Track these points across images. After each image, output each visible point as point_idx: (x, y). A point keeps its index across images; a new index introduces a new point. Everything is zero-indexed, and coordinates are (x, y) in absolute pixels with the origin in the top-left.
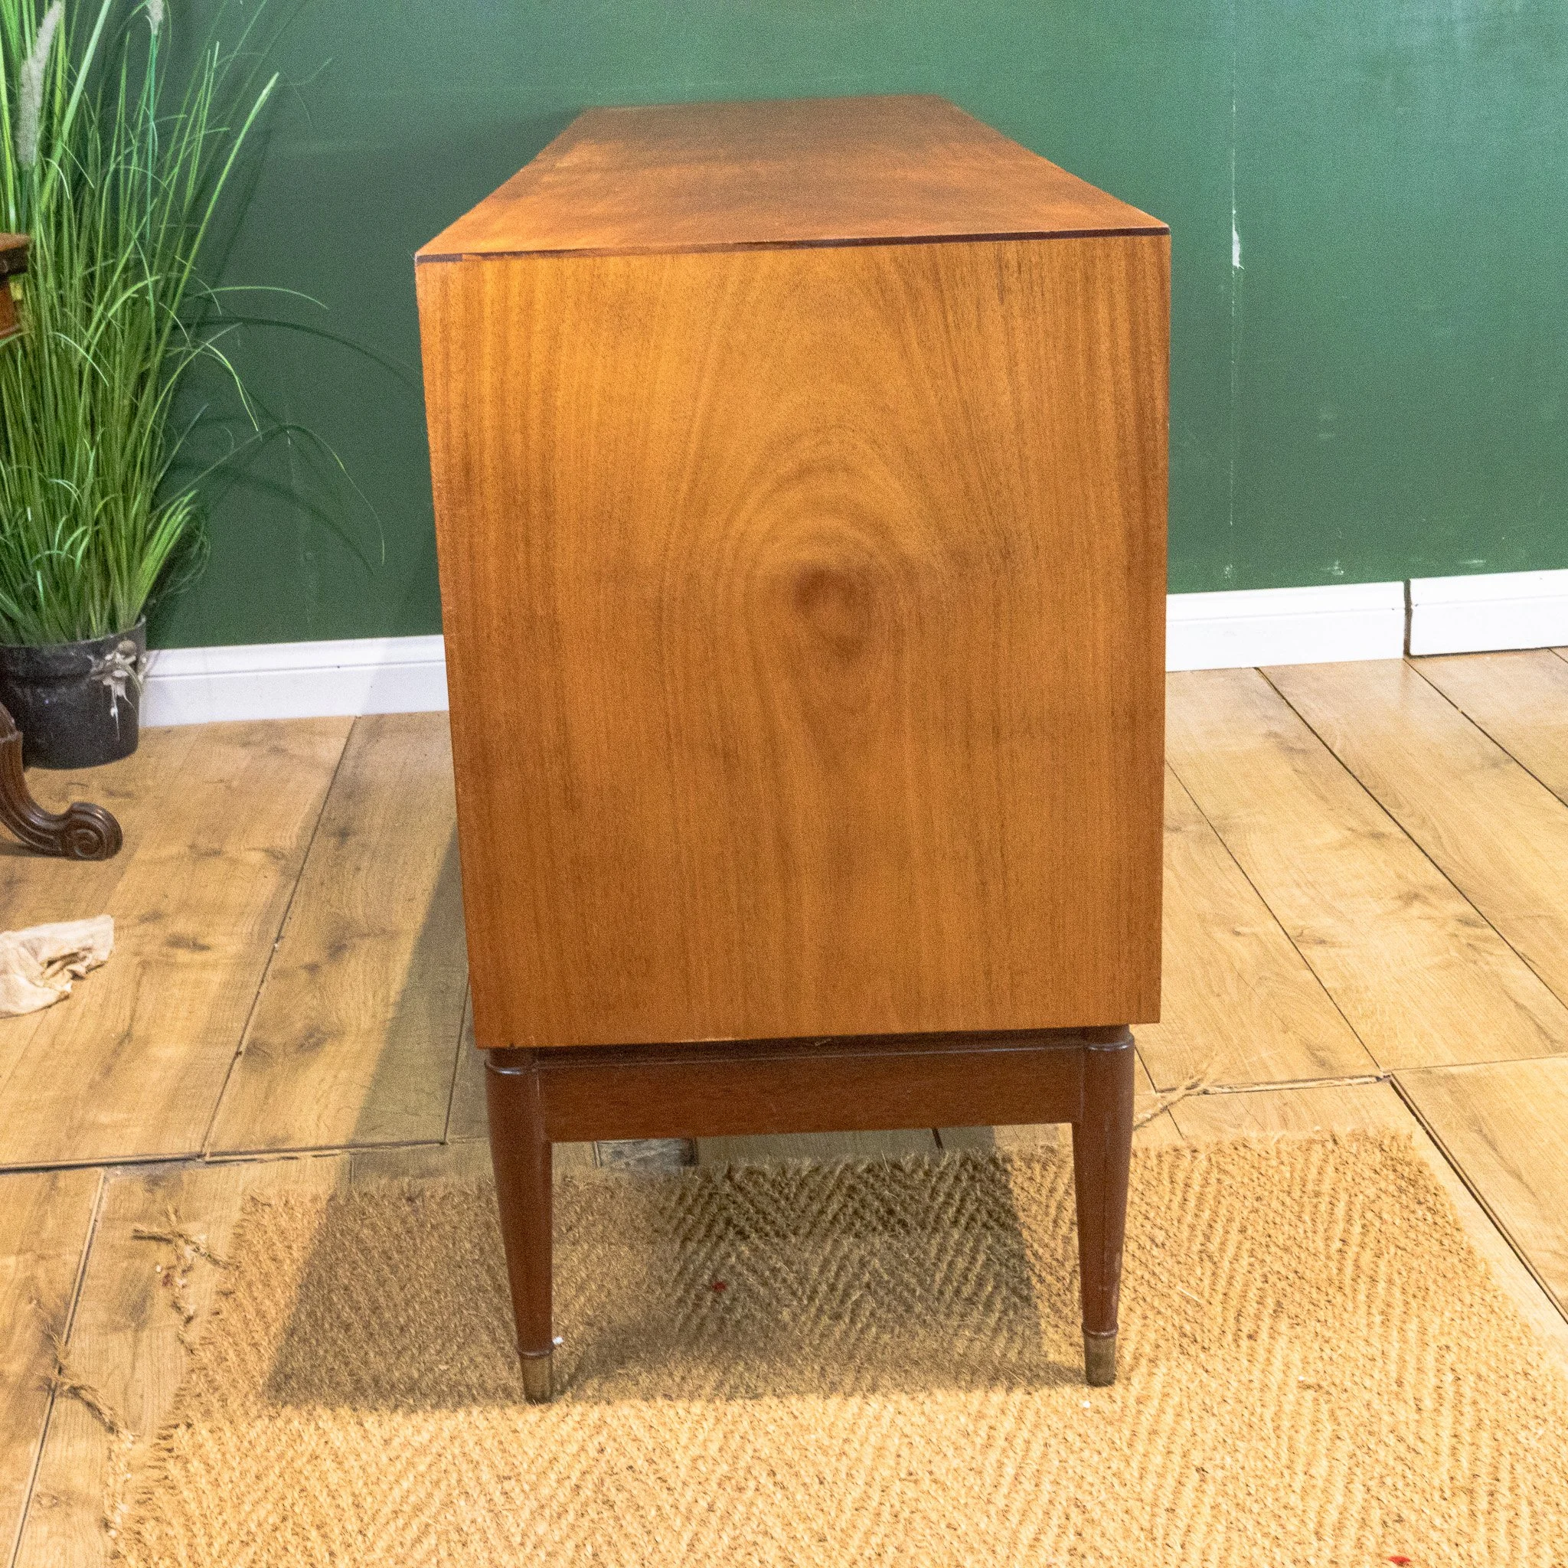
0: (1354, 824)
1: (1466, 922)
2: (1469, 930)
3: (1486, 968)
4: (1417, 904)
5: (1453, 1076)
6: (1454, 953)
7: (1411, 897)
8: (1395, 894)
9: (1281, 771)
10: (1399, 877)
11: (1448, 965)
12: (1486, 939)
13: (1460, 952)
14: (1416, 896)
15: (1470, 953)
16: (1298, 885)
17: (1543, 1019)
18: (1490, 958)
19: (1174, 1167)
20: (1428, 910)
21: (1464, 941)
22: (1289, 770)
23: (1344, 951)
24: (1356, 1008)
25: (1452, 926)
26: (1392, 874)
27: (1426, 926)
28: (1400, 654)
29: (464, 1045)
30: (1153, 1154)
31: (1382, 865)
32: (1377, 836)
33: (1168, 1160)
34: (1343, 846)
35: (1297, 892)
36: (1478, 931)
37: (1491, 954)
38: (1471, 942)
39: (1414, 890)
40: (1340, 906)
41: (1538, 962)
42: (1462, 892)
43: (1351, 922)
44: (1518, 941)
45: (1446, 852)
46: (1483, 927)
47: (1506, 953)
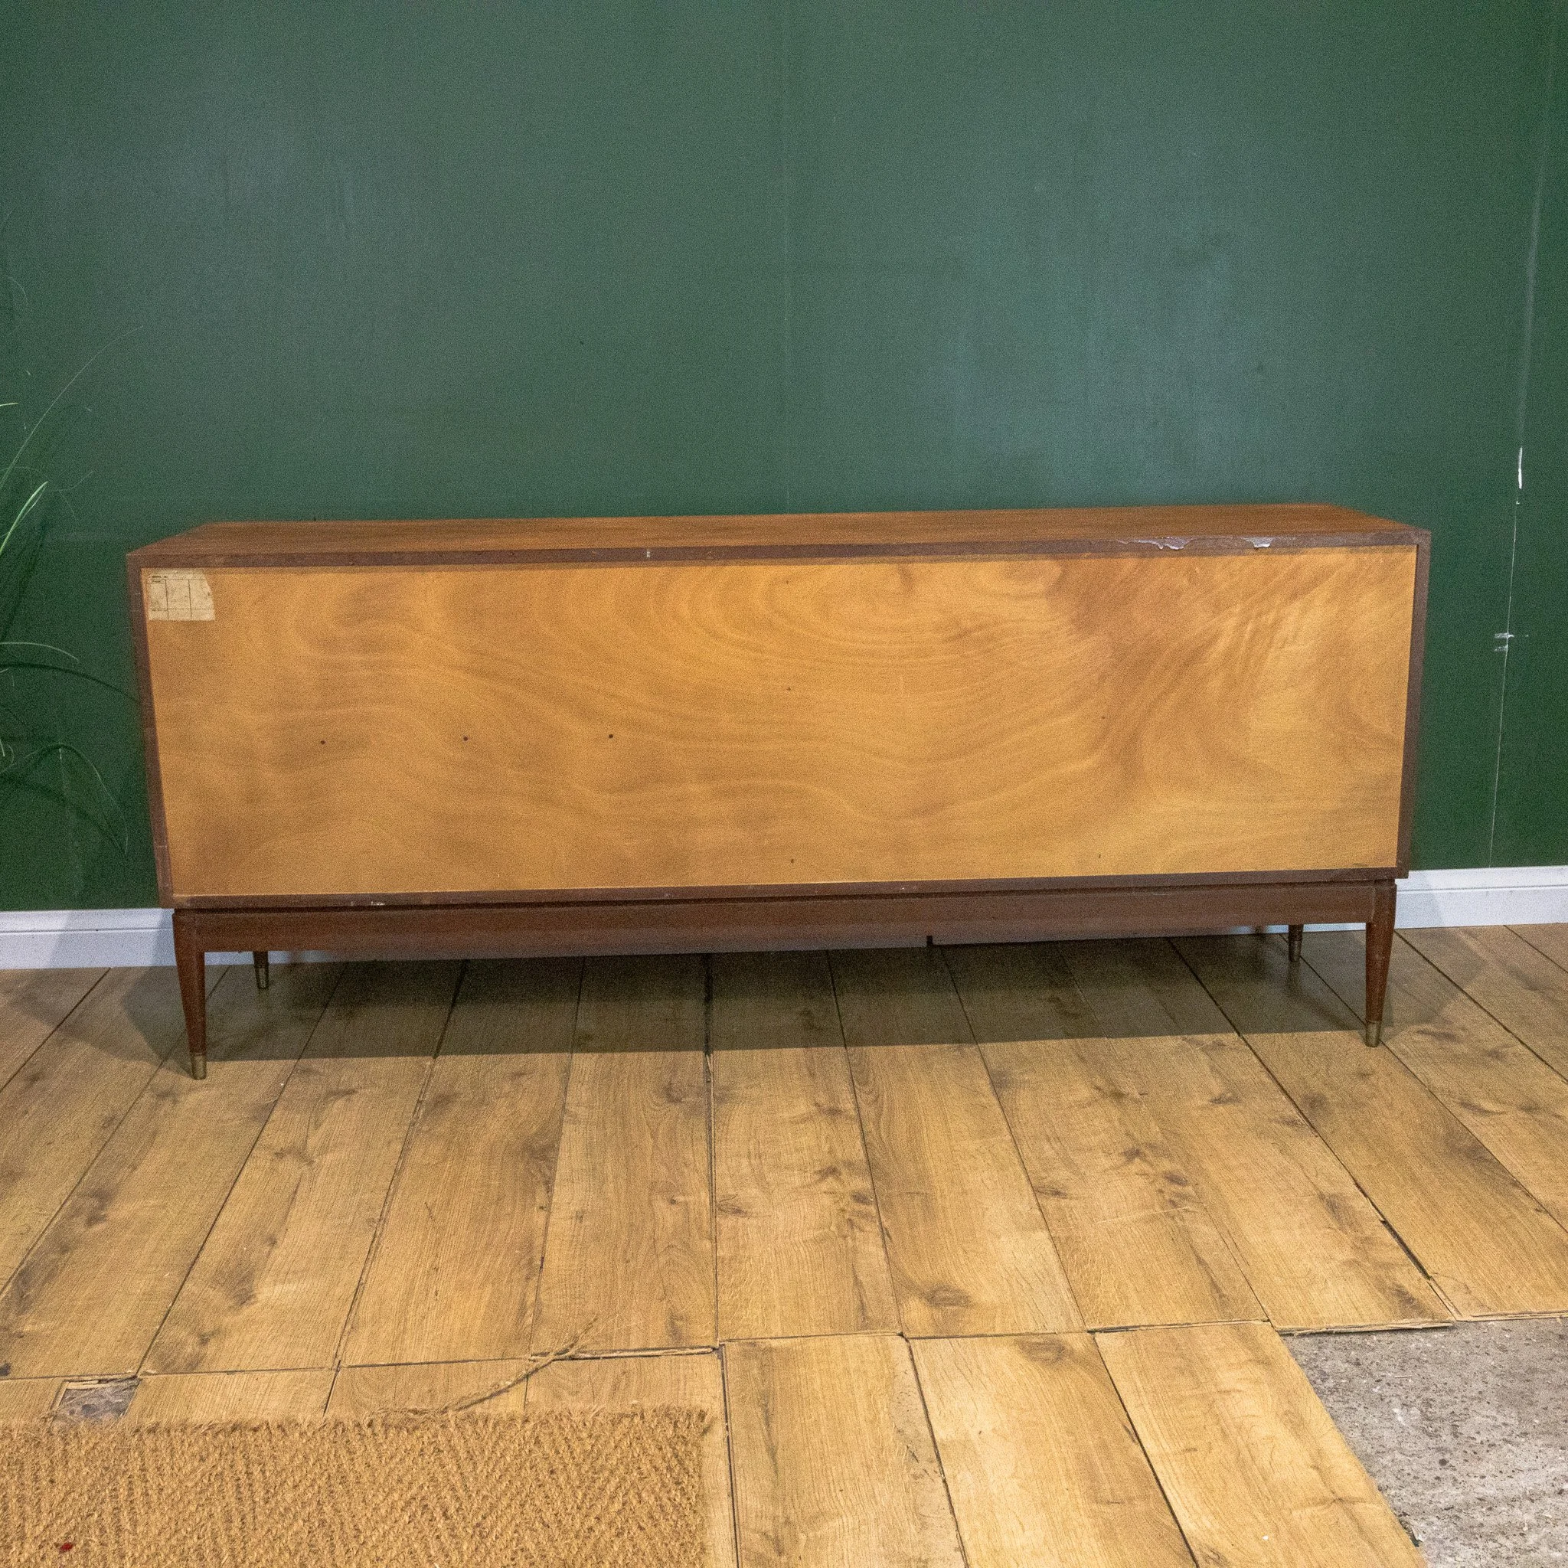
0: (822, 1101)
1: (859, 1198)
2: (858, 1207)
3: (851, 1243)
4: (830, 1179)
5: (771, 1350)
6: (833, 1228)
7: (829, 1172)
8: (817, 1169)
10: (830, 1153)
11: (822, 1240)
13: (838, 1227)
14: (833, 1171)
15: (846, 1229)
16: (747, 1158)
17: (868, 1295)
18: (858, 1234)
19: (502, 1436)
20: (836, 1186)
21: (847, 1216)
23: (750, 1221)
24: (730, 1278)
25: (847, 1202)
26: (826, 1150)
27: (827, 1200)
31: (823, 1140)
32: (834, 1112)
33: (500, 1428)
34: (803, 1120)
35: (745, 1162)
36: (863, 1207)
37: (862, 1230)
38: (853, 1218)
39: (835, 1165)
40: (770, 1177)
41: (893, 1239)
42: (872, 1167)
43: (770, 1193)
44: (888, 1218)
45: (878, 1129)
46: (869, 1204)
47: (873, 1229)
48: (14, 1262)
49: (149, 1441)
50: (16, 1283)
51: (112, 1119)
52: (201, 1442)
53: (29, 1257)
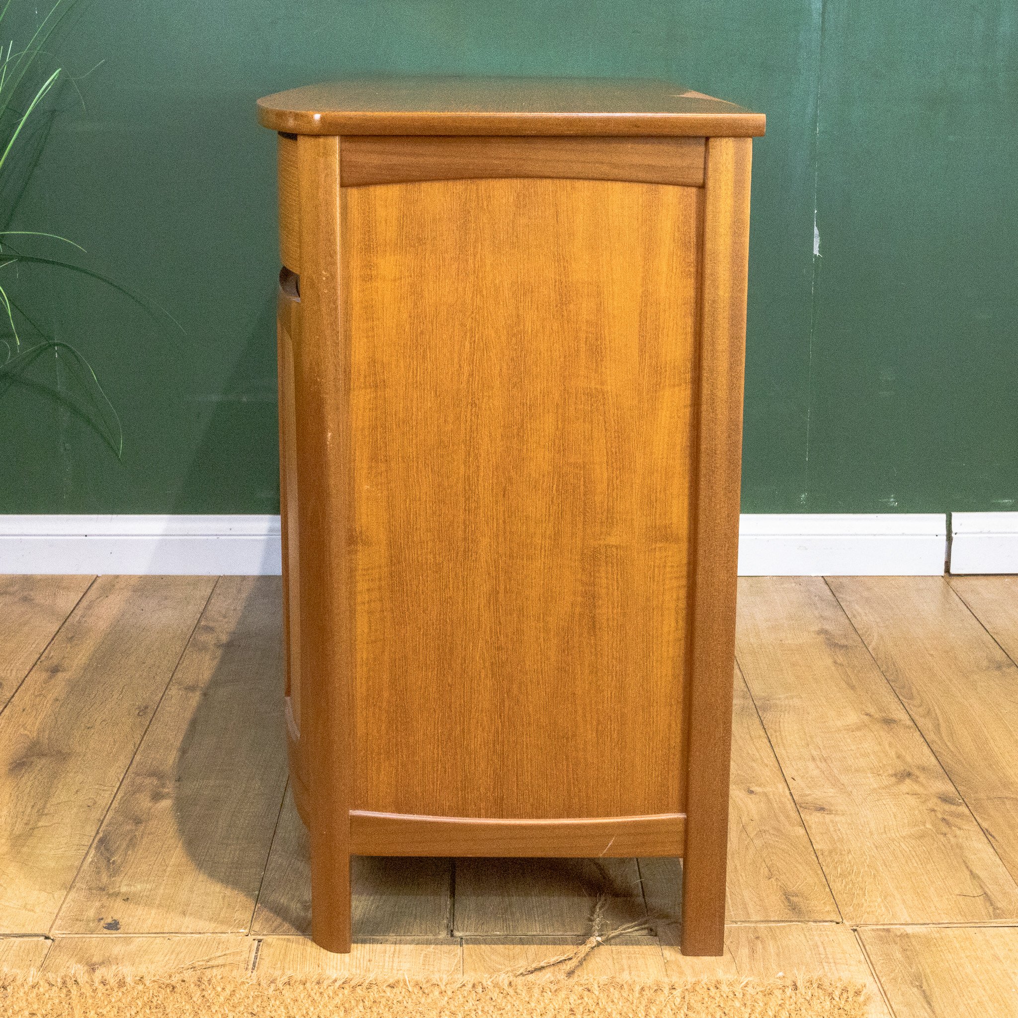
0: (872, 711)
1: (945, 799)
2: (947, 807)
3: (953, 840)
4: (908, 781)
6: (929, 826)
7: (905, 775)
8: (891, 772)
9: (824, 661)
10: (898, 757)
11: (921, 837)
12: (960, 816)
13: (934, 825)
14: (909, 775)
15: (945, 829)
16: (814, 759)
17: (991, 888)
18: (958, 832)
19: (651, 1002)
20: (916, 788)
21: (940, 816)
22: (829, 662)
23: (837, 819)
24: (836, 868)
25: (933, 802)
26: (893, 754)
27: (912, 801)
28: (941, 572)
29: (93, 852)
30: (637, 988)
31: (887, 747)
32: (888, 722)
33: (648, 993)
34: (858, 729)
35: (811, 765)
36: (953, 808)
37: (960, 829)
38: (946, 817)
39: (908, 769)
40: (844, 779)
41: (997, 838)
42: (948, 774)
43: (850, 794)
44: (985, 819)
45: (941, 738)
46: (959, 805)
47: (973, 828)
48: (91, 830)
49: (287, 993)
50: (98, 848)
51: (146, 708)
52: (340, 995)
53: (103, 827)
